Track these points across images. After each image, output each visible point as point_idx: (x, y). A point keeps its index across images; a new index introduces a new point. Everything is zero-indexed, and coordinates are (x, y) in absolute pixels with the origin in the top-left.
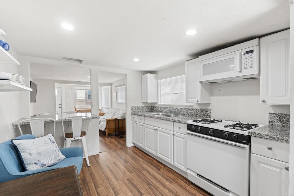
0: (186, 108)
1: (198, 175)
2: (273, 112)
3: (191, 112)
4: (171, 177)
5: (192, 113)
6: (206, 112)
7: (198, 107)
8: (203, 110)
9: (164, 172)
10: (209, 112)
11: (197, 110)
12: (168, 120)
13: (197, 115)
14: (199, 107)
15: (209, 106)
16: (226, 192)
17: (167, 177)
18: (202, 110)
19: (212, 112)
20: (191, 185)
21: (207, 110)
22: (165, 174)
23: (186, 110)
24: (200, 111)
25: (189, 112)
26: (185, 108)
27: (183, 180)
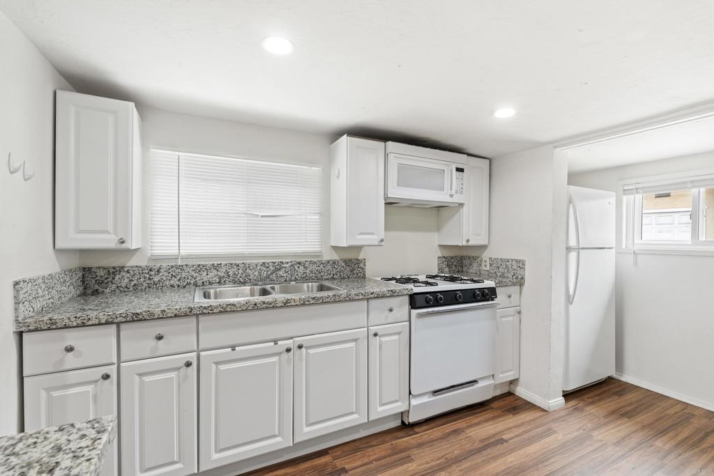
0: (303, 260)
1: (436, 392)
2: (440, 255)
3: (317, 271)
4: (384, 453)
5: (320, 273)
6: (357, 266)
7: (335, 257)
8: (350, 260)
9: (359, 463)
10: (362, 265)
11: (334, 263)
12: (357, 298)
13: (335, 277)
14: (336, 255)
15: (359, 253)
16: (473, 385)
17: (382, 462)
18: (348, 262)
19: (366, 264)
20: (417, 430)
21: (358, 262)
22: (371, 462)
23: (302, 268)
24: (343, 264)
25: (311, 272)
26: (298, 260)
27: (399, 436)
